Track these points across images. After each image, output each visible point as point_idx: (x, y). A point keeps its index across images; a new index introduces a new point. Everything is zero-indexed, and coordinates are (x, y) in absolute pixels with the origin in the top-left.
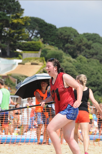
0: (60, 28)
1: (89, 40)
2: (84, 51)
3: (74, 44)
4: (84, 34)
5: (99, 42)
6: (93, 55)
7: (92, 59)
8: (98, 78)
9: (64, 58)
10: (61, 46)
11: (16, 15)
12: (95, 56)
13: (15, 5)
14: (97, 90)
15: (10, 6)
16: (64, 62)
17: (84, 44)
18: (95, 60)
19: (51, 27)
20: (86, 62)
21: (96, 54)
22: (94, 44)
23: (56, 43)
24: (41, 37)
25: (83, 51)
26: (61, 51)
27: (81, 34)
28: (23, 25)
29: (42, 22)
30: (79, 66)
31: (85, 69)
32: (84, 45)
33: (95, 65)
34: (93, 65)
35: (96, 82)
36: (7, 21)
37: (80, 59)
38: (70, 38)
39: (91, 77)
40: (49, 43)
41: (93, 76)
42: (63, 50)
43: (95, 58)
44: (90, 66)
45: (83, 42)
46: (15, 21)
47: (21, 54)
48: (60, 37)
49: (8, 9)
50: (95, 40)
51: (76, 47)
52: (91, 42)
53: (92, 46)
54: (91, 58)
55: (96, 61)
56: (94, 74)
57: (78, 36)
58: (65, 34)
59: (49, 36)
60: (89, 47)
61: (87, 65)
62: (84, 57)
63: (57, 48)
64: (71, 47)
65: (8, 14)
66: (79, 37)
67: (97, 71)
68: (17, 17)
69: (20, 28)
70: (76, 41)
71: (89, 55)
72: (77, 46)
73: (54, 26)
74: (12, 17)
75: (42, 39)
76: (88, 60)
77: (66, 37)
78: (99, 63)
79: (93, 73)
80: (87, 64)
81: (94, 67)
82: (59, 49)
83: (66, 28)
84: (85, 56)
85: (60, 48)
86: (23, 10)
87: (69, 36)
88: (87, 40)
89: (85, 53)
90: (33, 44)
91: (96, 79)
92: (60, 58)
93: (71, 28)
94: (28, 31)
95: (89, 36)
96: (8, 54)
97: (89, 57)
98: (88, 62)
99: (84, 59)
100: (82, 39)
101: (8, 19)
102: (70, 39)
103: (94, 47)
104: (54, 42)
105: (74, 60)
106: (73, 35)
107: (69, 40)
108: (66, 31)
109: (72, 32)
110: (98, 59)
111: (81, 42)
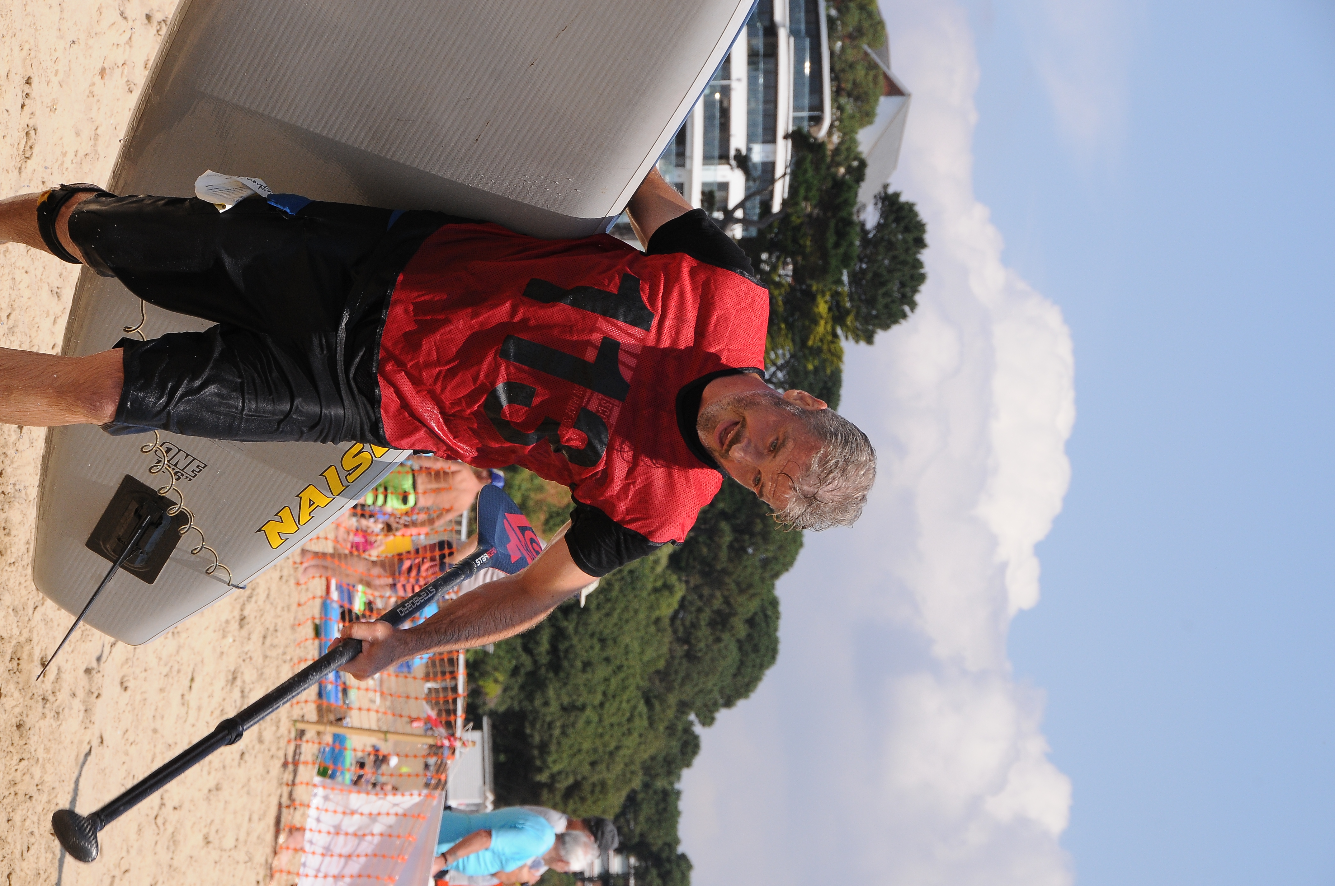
1: (751, 622)
2: (701, 603)
3: (730, 560)
4: (774, 603)
5: (742, 664)
6: (686, 640)
7: (668, 637)
8: (587, 665)
10: (721, 506)
11: (848, 312)
12: (680, 650)
13: (886, 307)
14: (535, 662)
15: (883, 284)
17: (732, 600)
18: (665, 649)
20: (657, 614)
21: (691, 656)
22: (733, 646)
25: (701, 597)
27: (772, 586)
28: (804, 341)
30: (638, 584)
31: (627, 608)
32: (727, 602)
33: (642, 653)
34: (645, 643)
35: (571, 656)
36: (820, 273)
37: (665, 585)
38: (759, 540)
39: (592, 635)
41: (597, 647)
43: (671, 651)
44: (638, 630)
45: (742, 599)
46: (822, 307)
49: (870, 276)
50: (748, 647)
51: (718, 567)
52: (742, 630)
53: (726, 636)
54: (675, 632)
55: (659, 657)
56: (603, 648)
57: (767, 575)
60: (721, 621)
61: (642, 616)
62: (676, 605)
64: (719, 547)
66: (763, 580)
67: (618, 662)
68: (838, 316)
69: (791, 329)
70: (745, 567)
71: (684, 624)
72: (724, 571)
74: (836, 295)
76: (666, 622)
77: (759, 527)
78: (651, 669)
79: (610, 642)
80: (648, 617)
81: (636, 647)
84: (682, 606)
86: (869, 339)
87: (765, 538)
88: (749, 615)
89: (693, 609)
91: (585, 656)
93: (801, 546)
95: (767, 624)
97: (678, 622)
98: (658, 620)
99: (669, 605)
100: (752, 591)
101: (830, 278)
102: (752, 544)
103: (722, 644)
105: (664, 561)
106: (769, 554)
107: (746, 538)
109: (781, 548)
110: (669, 664)
111: (742, 591)
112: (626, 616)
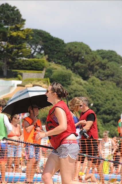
0: (68, 43)
1: (103, 58)
2: (98, 72)
3: (85, 63)
4: (98, 51)
5: (115, 61)
6: (108, 76)
7: (107, 82)
8: (114, 105)
9: (73, 80)
10: (70, 65)
11: (16, 26)
12: (111, 78)
13: (15, 15)
14: (112, 119)
15: (8, 16)
16: (73, 85)
17: (97, 63)
18: (110, 83)
19: (58, 42)
20: (100, 85)
21: (112, 75)
22: (110, 63)
23: (64, 62)
24: (45, 54)
25: (96, 71)
26: (70, 71)
27: (93, 51)
28: (24, 39)
29: (47, 35)
30: (91, 89)
31: (98, 93)
32: (97, 65)
33: (111, 89)
34: (108, 88)
35: (111, 109)
36: (5, 34)
37: (92, 82)
38: (80, 55)
39: (105, 103)
40: (55, 61)
41: (108, 101)
42: (72, 70)
43: (111, 81)
44: (104, 90)
45: (97, 60)
46: (14, 34)
47: (21, 74)
48: (69, 54)
49: (6, 20)
50: (111, 59)
51: (87, 66)
52: (105, 60)
53: (107, 65)
54: (105, 79)
55: (112, 84)
57: (90, 53)
58: (75, 51)
59: (56, 53)
60: (103, 67)
61: (100, 89)
62: (98, 79)
63: (65, 67)
64: (82, 66)
65: (5, 25)
66: (92, 54)
67: (113, 96)
68: (17, 29)
69: (20, 43)
70: (88, 59)
71: (103, 77)
72: (89, 65)
73: (61, 40)
74: (11, 29)
75: (47, 56)
76: (102, 82)
77: (76, 55)
78: (116, 87)
79: (108, 98)
80: (101, 87)
81: (109, 91)
82: (67, 69)
83: (76, 43)
84: (98, 77)
85: (68, 67)
86: (24, 20)
87: (80, 53)
88: (101, 58)
89: (99, 74)
90: (35, 62)
91: (111, 105)
92: (68, 80)
93: (82, 43)
94: (30, 46)
95: (104, 53)
96: (5, 73)
97: (103, 78)
98: (102, 84)
99: (98, 81)
100: (95, 57)
101: (6, 31)
102: (81, 57)
103: (110, 66)
104: (62, 60)
105: (85, 82)
106: (84, 52)
107: (79, 58)
108: (76, 47)
109: (83, 48)
110: (115, 82)
111: (94, 60)
112: (100, 93)
